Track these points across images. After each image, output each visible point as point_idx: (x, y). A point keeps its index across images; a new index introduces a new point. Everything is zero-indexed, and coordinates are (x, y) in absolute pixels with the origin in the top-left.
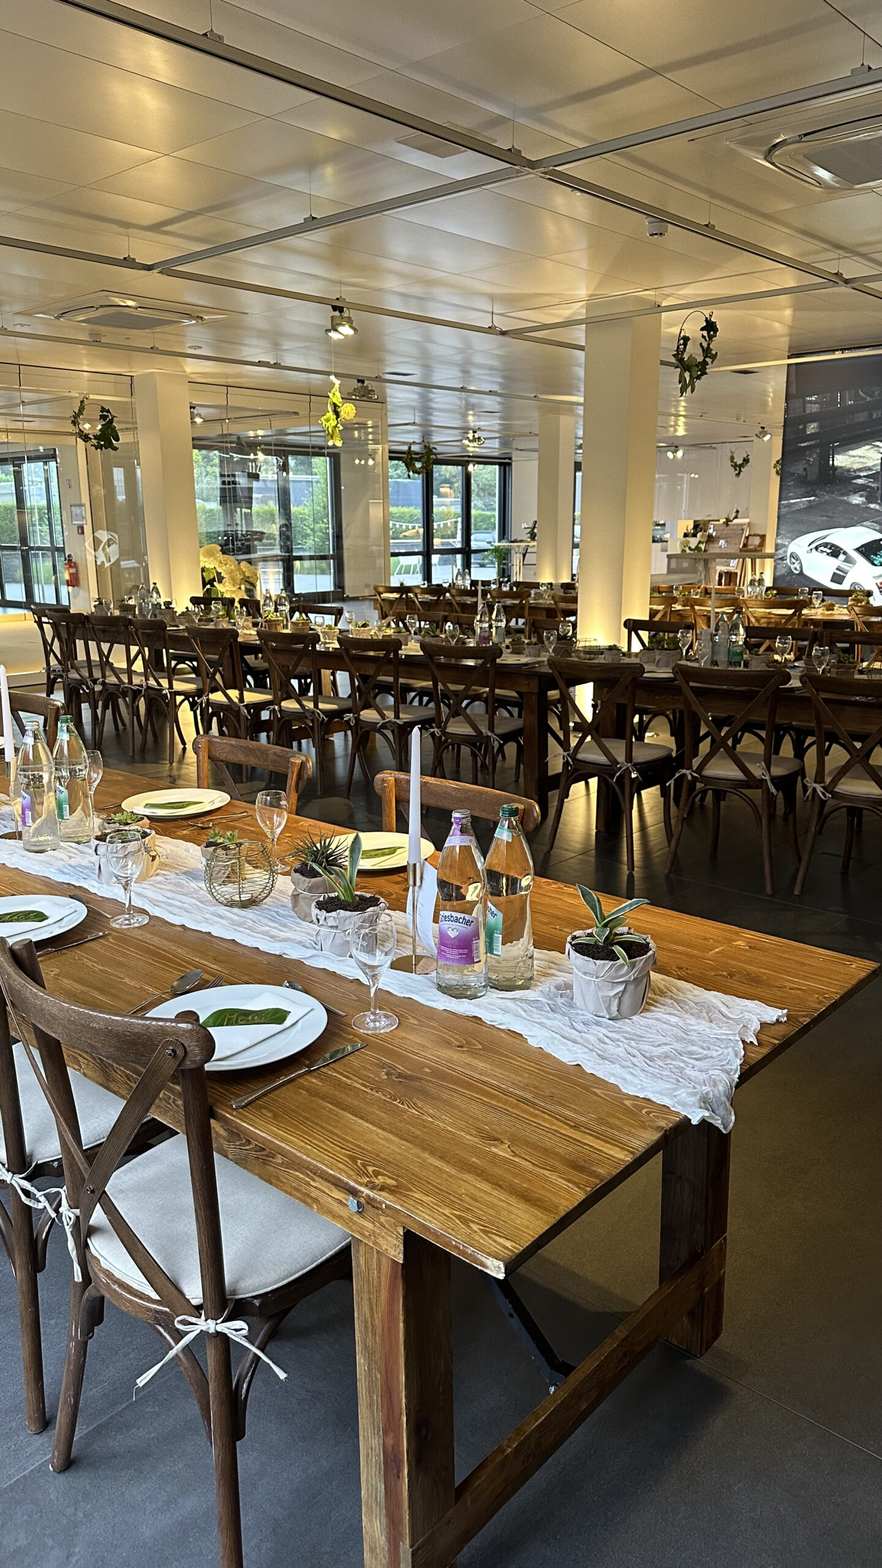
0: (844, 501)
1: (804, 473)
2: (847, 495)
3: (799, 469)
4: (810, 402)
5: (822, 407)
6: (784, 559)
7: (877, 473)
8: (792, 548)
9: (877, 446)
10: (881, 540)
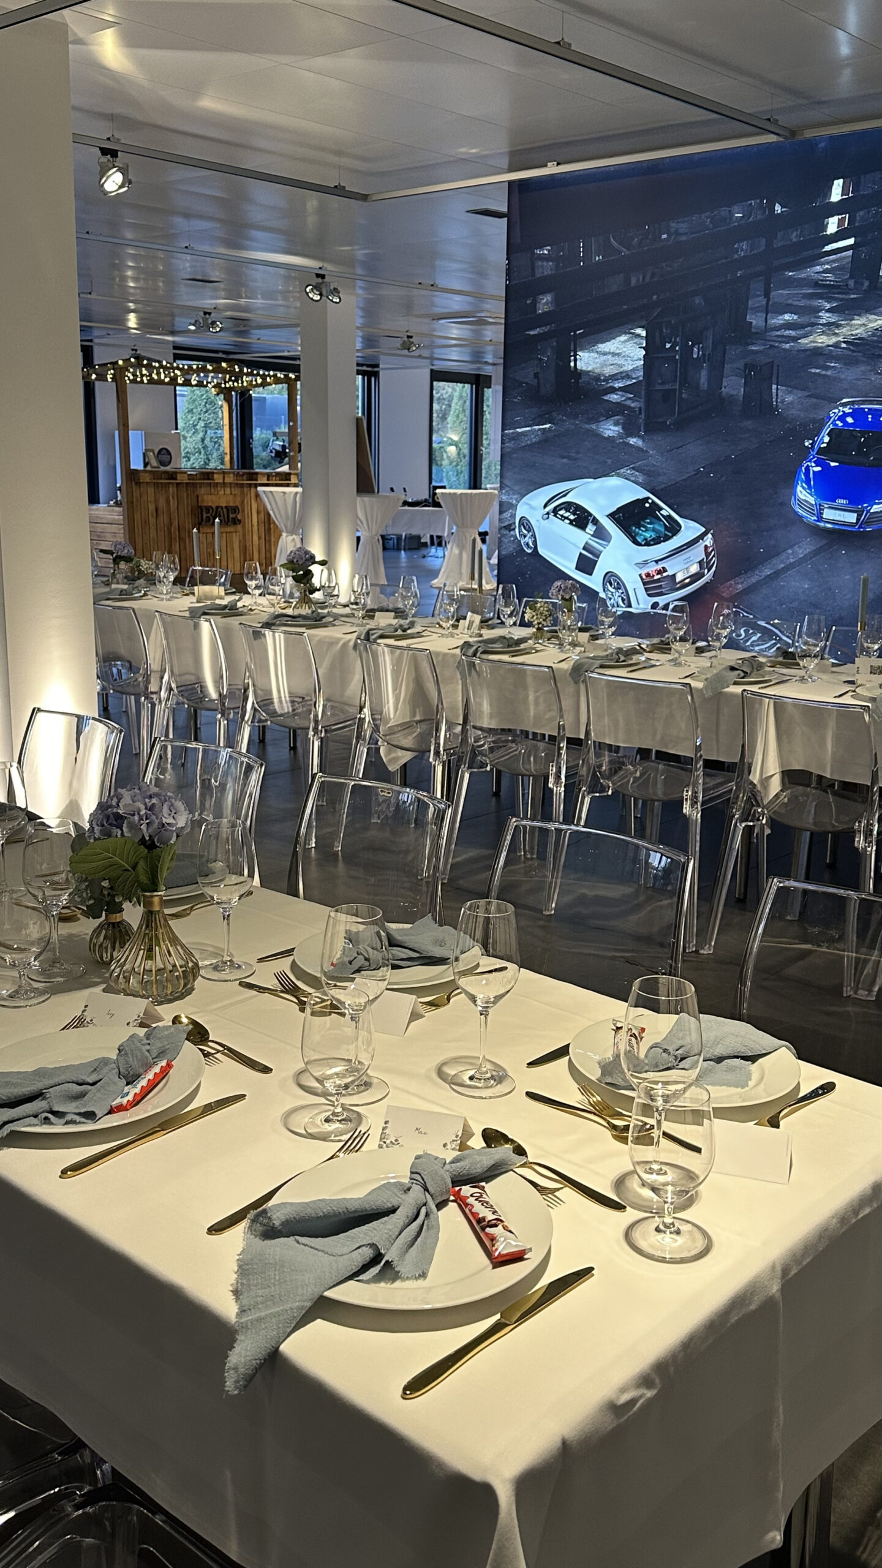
0: (593, 431)
1: (536, 380)
2: (596, 420)
3: (526, 374)
4: (542, 258)
5: (557, 266)
6: (510, 528)
7: (639, 383)
8: (521, 511)
9: (639, 336)
10: (646, 499)
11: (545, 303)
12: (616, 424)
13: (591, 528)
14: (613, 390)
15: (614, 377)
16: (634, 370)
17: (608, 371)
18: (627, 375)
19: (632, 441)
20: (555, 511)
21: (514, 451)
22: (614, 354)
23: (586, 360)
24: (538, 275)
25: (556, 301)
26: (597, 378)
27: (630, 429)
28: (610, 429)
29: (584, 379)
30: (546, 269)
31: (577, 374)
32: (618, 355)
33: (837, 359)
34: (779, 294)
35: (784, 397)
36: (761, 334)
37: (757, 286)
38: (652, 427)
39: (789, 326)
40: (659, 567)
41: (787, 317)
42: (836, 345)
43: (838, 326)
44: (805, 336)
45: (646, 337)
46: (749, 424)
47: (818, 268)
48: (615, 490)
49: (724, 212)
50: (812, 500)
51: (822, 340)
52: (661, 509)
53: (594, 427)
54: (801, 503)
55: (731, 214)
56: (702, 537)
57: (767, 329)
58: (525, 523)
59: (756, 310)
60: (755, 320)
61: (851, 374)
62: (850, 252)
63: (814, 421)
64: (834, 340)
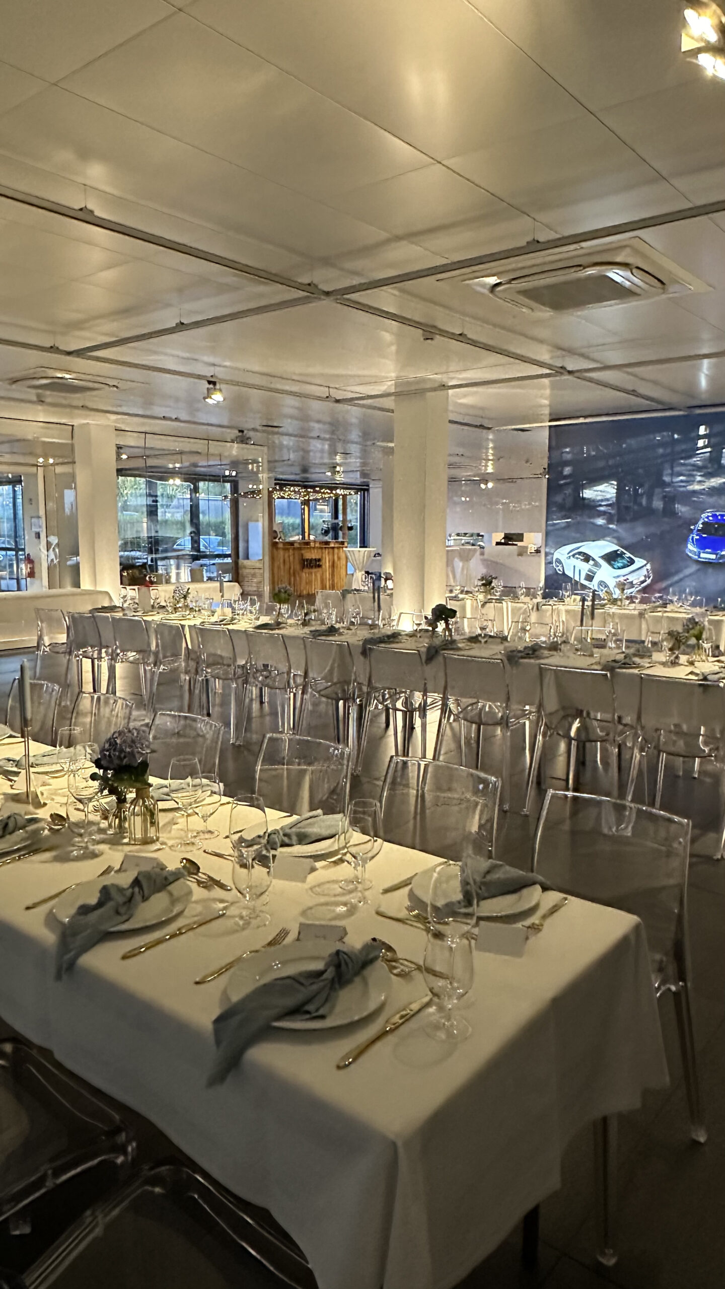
0: (592, 522)
1: (563, 502)
2: (593, 517)
3: (559, 498)
4: (567, 452)
5: (573, 456)
6: (551, 563)
7: (613, 503)
8: (556, 555)
9: (613, 484)
10: (618, 550)
11: (567, 470)
12: (603, 519)
13: (591, 562)
14: (601, 506)
15: (602, 500)
16: (611, 498)
17: (599, 498)
18: (607, 500)
19: (611, 526)
20: (573, 556)
21: (553, 531)
22: (601, 491)
23: (588, 494)
24: (564, 459)
25: (574, 471)
26: (594, 501)
27: (610, 521)
28: (600, 521)
29: (586, 501)
30: (569, 457)
31: (584, 499)
32: (604, 492)
33: (702, 494)
34: (677, 469)
35: (681, 509)
36: (669, 485)
37: (667, 466)
38: (620, 520)
39: (682, 481)
40: (625, 578)
41: (682, 478)
42: (704, 489)
43: (704, 482)
44: (690, 485)
45: (617, 485)
46: (666, 520)
47: (695, 459)
48: (604, 547)
49: (652, 436)
50: (695, 550)
51: (697, 487)
52: (625, 554)
53: (592, 520)
54: (691, 551)
55: (655, 438)
56: (645, 565)
57: (672, 482)
58: (559, 561)
59: (667, 475)
60: (667, 479)
61: (711, 500)
62: (708, 454)
63: (695, 518)
64: (703, 487)
